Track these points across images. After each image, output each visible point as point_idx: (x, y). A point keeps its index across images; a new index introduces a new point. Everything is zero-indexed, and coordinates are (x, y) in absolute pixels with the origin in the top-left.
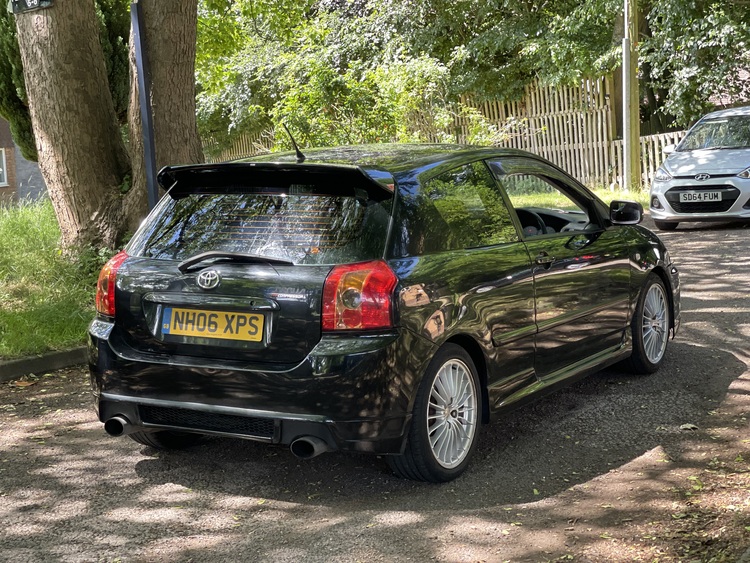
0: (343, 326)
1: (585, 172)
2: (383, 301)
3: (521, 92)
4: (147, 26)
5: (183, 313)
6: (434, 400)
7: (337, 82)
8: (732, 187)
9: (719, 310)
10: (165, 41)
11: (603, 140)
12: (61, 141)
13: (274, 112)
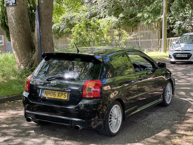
0: (88, 96)
1: (152, 47)
2: (98, 90)
3: (136, 26)
4: (40, 11)
5: (47, 91)
6: (111, 116)
7: (89, 23)
8: (190, 53)
9: (185, 88)
10: (45, 15)
11: (157, 39)
12: (17, 40)
13: (72, 30)
